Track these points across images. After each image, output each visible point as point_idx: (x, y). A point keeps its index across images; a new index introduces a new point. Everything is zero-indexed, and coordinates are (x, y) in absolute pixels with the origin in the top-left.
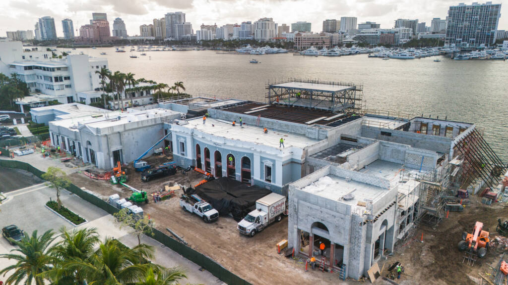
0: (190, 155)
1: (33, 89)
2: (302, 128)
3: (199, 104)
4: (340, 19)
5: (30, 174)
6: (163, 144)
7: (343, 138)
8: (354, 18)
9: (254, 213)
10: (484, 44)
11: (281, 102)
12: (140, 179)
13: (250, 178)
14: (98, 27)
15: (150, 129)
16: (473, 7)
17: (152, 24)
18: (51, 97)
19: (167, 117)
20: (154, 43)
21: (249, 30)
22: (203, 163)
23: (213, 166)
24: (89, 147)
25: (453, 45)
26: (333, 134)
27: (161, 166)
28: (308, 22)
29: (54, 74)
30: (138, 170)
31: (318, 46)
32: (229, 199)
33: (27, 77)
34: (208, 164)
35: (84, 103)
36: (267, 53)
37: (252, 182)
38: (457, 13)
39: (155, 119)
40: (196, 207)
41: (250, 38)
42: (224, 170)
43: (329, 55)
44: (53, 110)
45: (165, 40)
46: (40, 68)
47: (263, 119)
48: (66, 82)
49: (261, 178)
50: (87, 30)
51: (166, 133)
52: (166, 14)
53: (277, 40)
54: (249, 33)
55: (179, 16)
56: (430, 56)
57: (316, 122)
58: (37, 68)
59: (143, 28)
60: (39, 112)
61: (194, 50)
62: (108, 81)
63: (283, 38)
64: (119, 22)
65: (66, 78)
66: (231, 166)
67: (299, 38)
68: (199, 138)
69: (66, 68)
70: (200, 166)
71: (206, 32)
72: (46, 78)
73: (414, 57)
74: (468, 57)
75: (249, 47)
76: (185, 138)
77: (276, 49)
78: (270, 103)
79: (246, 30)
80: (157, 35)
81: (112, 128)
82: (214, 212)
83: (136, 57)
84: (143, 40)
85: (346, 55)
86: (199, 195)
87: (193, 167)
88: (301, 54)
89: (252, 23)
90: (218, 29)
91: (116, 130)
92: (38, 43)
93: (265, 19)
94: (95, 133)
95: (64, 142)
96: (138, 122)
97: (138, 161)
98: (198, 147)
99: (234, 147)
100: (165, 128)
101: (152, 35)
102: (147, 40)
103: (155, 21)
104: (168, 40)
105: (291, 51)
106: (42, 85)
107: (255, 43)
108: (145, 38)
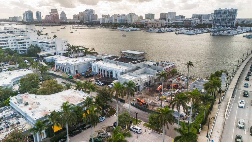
0: (97, 71)
1: (42, 50)
2: (127, 64)
3: (100, 56)
4: (168, 13)
5: (53, 76)
6: (89, 68)
7: (137, 67)
8: (175, 12)
9: (112, 84)
10: (230, 27)
11: (124, 57)
12: (83, 77)
13: (112, 77)
14: (54, 16)
15: (86, 64)
16: (225, 10)
17: (79, 14)
18: (49, 53)
19: (90, 61)
20: (80, 24)
21: (124, 18)
22: (100, 73)
23: (103, 74)
24: (69, 69)
25: (216, 27)
26: (134, 66)
27: (89, 74)
28: (153, 14)
29: (50, 45)
30: (83, 75)
31: (155, 27)
32: (106, 81)
33: (40, 46)
34: (102, 74)
35: (61, 55)
36: (132, 30)
37: (113, 78)
38: (218, 13)
39: (87, 61)
40: (99, 83)
41: (124, 22)
42: (106, 75)
43: (159, 32)
44: (53, 58)
45: (85, 22)
46: (45, 42)
47: (117, 61)
48: (54, 48)
49: (115, 77)
50: (48, 17)
51: (90, 65)
52: (86, 10)
53: (137, 23)
54: (125, 20)
55: (92, 11)
56: (202, 33)
57: (131, 63)
58: (43, 42)
59: (74, 16)
60: (48, 58)
61: (98, 28)
62: (69, 48)
63: (140, 22)
64: (63, 13)
65: (54, 46)
66: (108, 74)
67: (147, 23)
68: (99, 66)
69: (54, 43)
70: (100, 74)
71: (104, 19)
72: (47, 46)
73: (194, 34)
74: (217, 34)
75: (123, 27)
76: (96, 67)
77: (135, 29)
78: (121, 57)
79: (123, 18)
80: (81, 20)
81: (76, 64)
82: (103, 84)
83: (73, 32)
84: (74, 22)
85: (166, 32)
86: (99, 80)
87: (98, 74)
88: (146, 31)
89: (126, 15)
90: (110, 17)
91: (77, 64)
92: (25, 23)
93: (132, 14)
94: (71, 65)
95: (60, 68)
96: (82, 62)
97: (83, 73)
98: (99, 69)
99: (108, 69)
100: (90, 64)
101: (79, 20)
102: (76, 22)
103: (80, 13)
104: (86, 22)
105: (142, 29)
106: (45, 48)
107: (127, 25)
108: (75, 21)
